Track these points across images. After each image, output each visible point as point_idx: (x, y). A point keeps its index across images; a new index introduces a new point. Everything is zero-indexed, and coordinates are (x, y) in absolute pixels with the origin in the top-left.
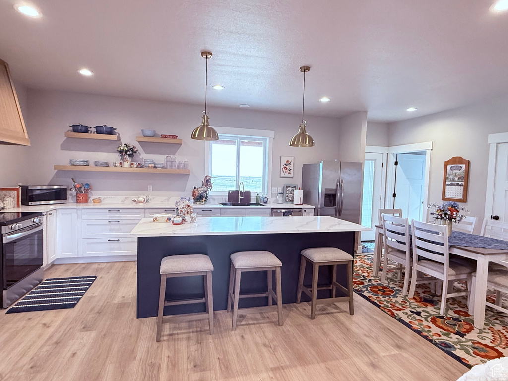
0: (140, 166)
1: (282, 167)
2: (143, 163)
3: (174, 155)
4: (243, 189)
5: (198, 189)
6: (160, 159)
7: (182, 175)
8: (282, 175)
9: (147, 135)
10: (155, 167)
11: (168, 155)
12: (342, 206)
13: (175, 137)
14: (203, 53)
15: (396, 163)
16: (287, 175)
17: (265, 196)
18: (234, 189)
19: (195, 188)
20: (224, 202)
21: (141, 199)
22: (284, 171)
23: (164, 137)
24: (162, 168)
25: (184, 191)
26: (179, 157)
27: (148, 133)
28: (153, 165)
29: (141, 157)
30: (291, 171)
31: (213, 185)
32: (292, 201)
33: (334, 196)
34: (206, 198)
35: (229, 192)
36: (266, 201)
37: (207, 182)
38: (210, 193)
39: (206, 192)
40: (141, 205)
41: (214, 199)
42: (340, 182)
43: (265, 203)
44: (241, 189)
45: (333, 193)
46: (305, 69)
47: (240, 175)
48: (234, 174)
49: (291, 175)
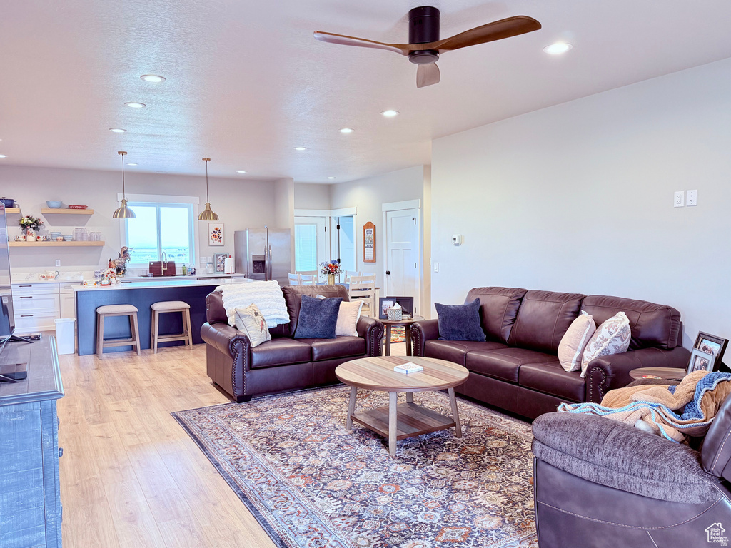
0: (46, 239)
1: (211, 235)
2: (49, 237)
3: (84, 226)
4: (166, 259)
5: (114, 261)
6: (68, 231)
7: (94, 247)
8: (211, 243)
9: (54, 206)
10: (64, 240)
11: (77, 226)
12: (271, 273)
13: (84, 208)
14: (119, 153)
15: (338, 227)
16: (217, 243)
17: (192, 267)
18: (156, 260)
19: (110, 260)
20: (145, 275)
21: (50, 275)
22: (214, 238)
23: (73, 207)
24: (72, 240)
25: (97, 265)
26: (89, 229)
27: (54, 204)
28: (62, 238)
29: (46, 230)
30: (222, 239)
31: (131, 257)
32: (223, 271)
33: (263, 262)
34: (124, 271)
35: (150, 265)
36: (193, 271)
37: (125, 254)
38: (128, 266)
39: (123, 264)
40: (51, 280)
41: (133, 272)
42: (268, 248)
43: (192, 273)
44: (164, 260)
45: (262, 259)
46: (207, 160)
47: (163, 245)
48: (155, 245)
49: (222, 243)
